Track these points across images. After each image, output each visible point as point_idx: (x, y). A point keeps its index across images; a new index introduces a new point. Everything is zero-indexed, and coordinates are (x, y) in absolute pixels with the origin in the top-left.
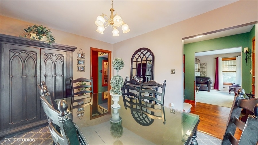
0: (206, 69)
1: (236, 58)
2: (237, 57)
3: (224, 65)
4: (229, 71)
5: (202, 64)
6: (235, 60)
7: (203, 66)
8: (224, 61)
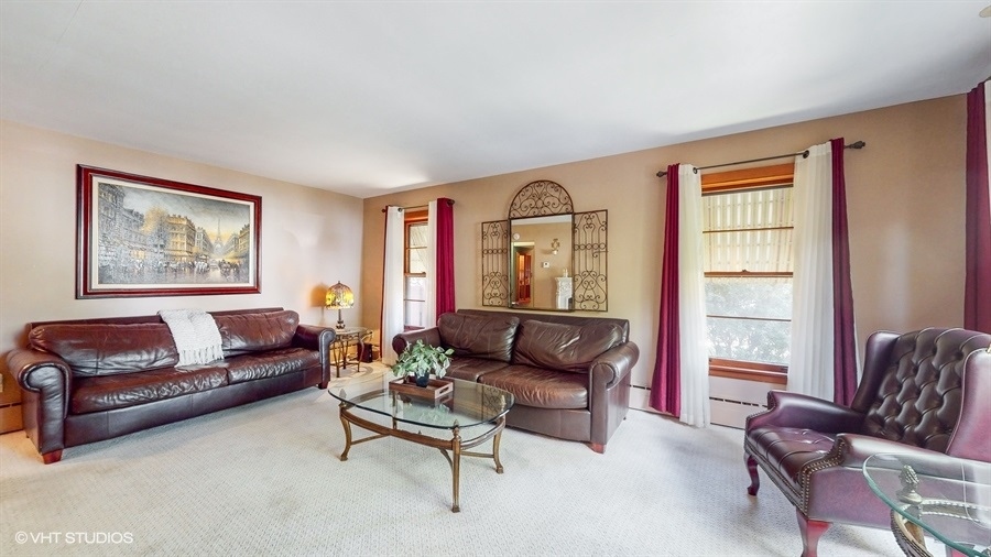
0: (603, 255)
1: (791, 168)
2: (799, 159)
3: (719, 226)
4: (745, 273)
5: (584, 222)
6: (788, 182)
7: (589, 231)
8: (718, 198)
